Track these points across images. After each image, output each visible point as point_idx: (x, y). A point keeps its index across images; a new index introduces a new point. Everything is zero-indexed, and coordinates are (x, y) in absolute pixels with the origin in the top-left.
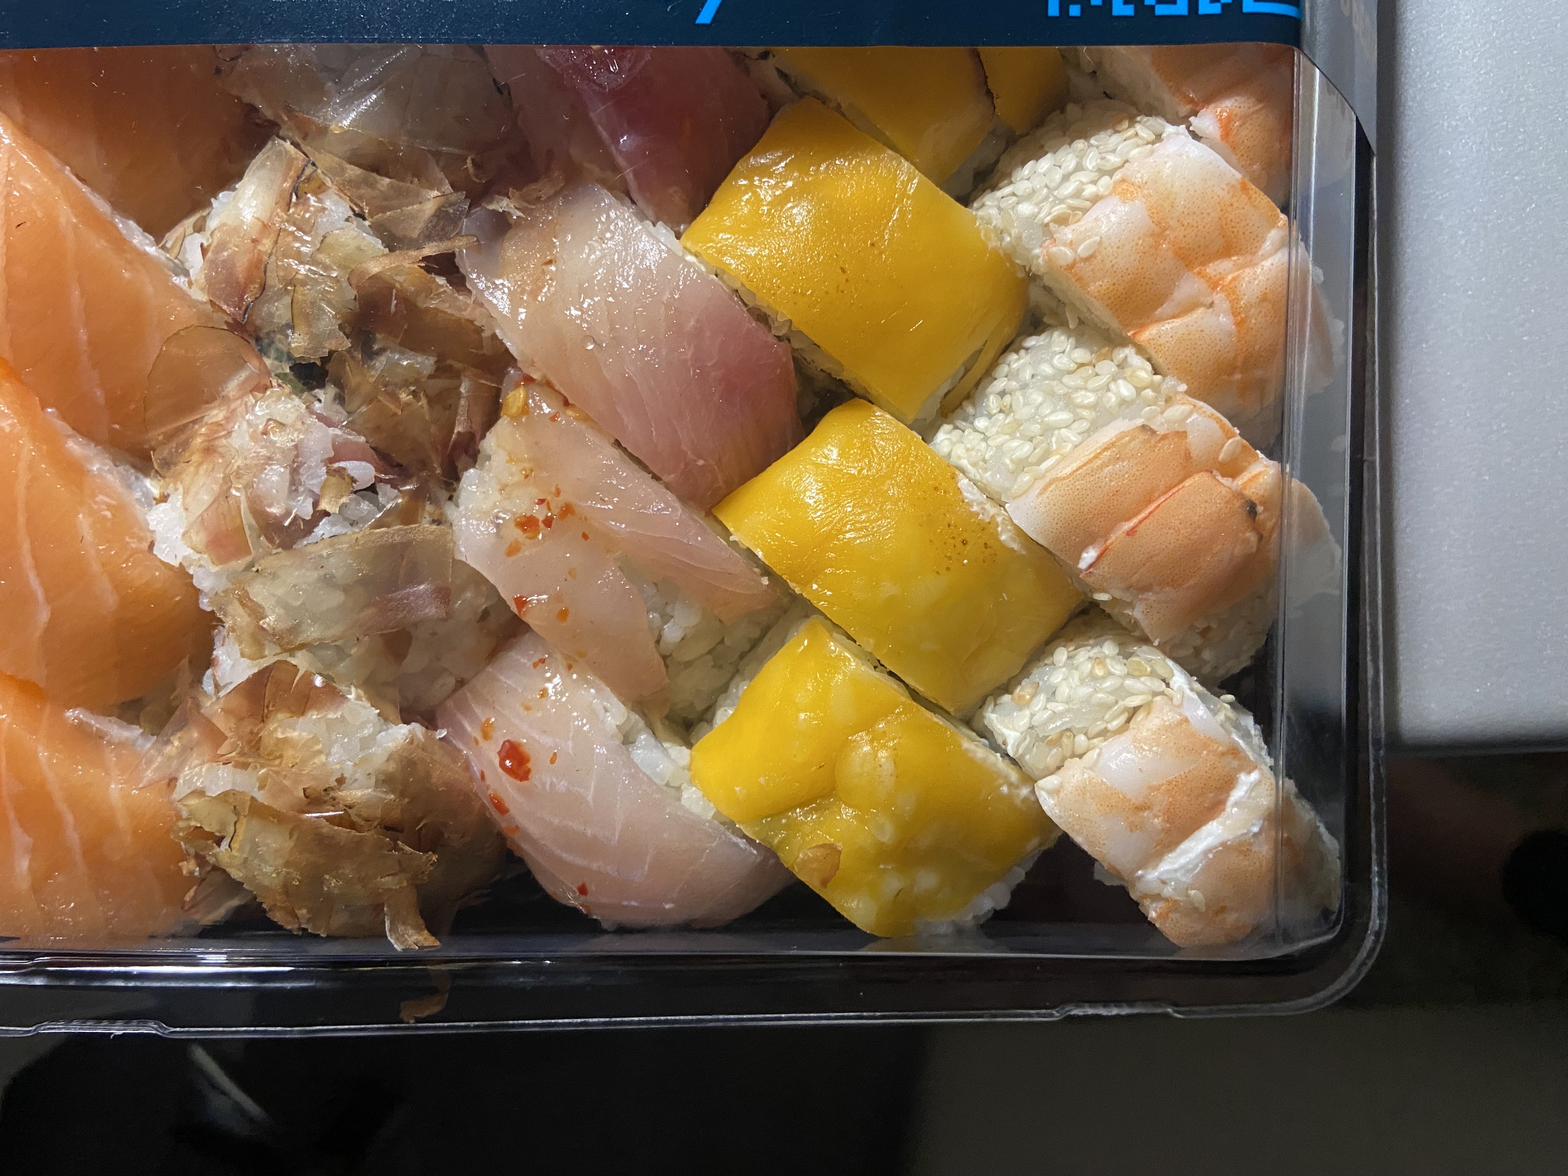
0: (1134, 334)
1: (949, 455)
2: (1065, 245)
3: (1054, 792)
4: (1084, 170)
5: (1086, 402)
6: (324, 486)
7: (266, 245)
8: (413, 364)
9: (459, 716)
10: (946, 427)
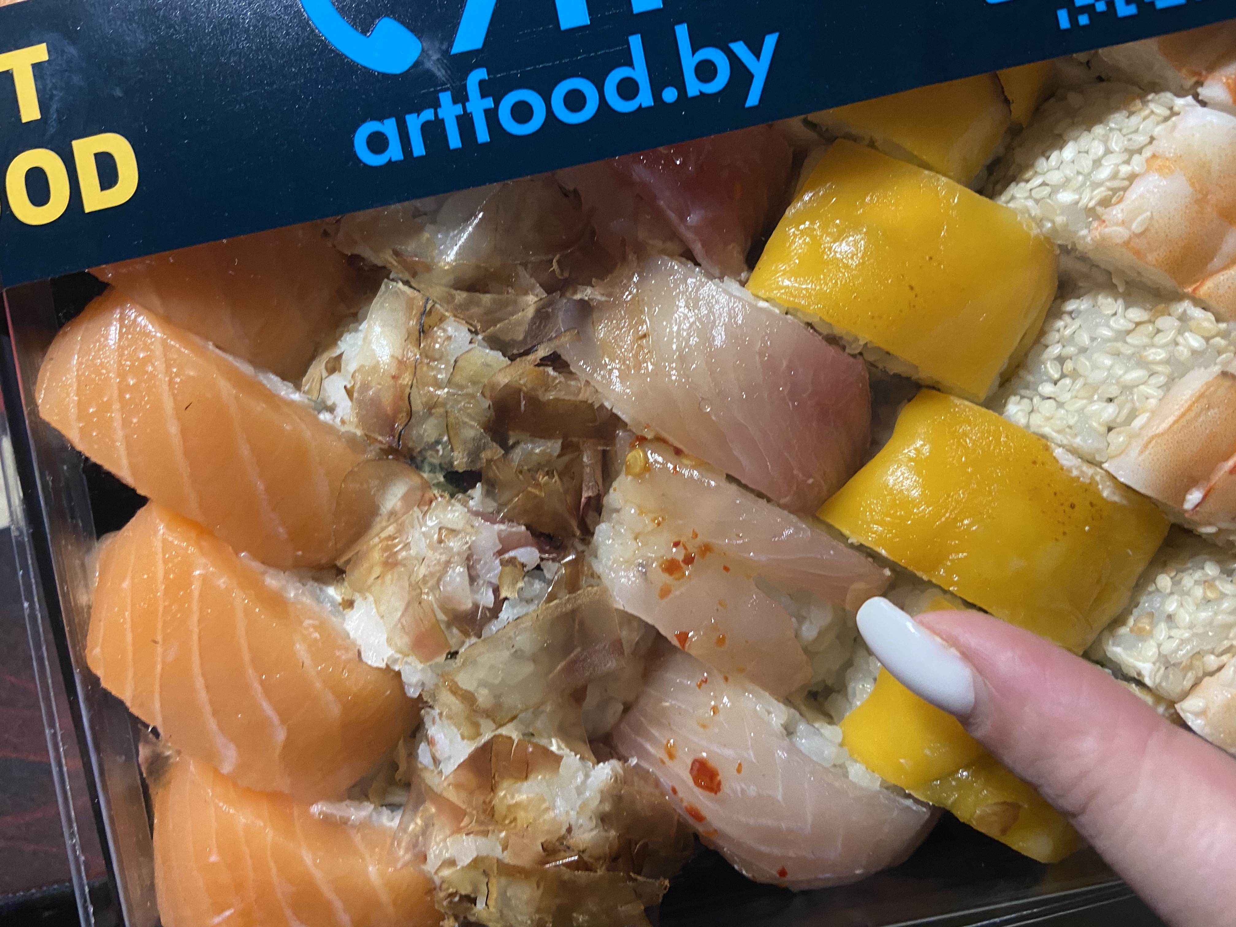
0: (1194, 290)
1: (1028, 426)
2: (1117, 224)
3: (1202, 713)
4: (1112, 153)
5: (1158, 358)
6: (501, 577)
7: (406, 379)
8: (545, 450)
9: (639, 739)
10: (1013, 399)
